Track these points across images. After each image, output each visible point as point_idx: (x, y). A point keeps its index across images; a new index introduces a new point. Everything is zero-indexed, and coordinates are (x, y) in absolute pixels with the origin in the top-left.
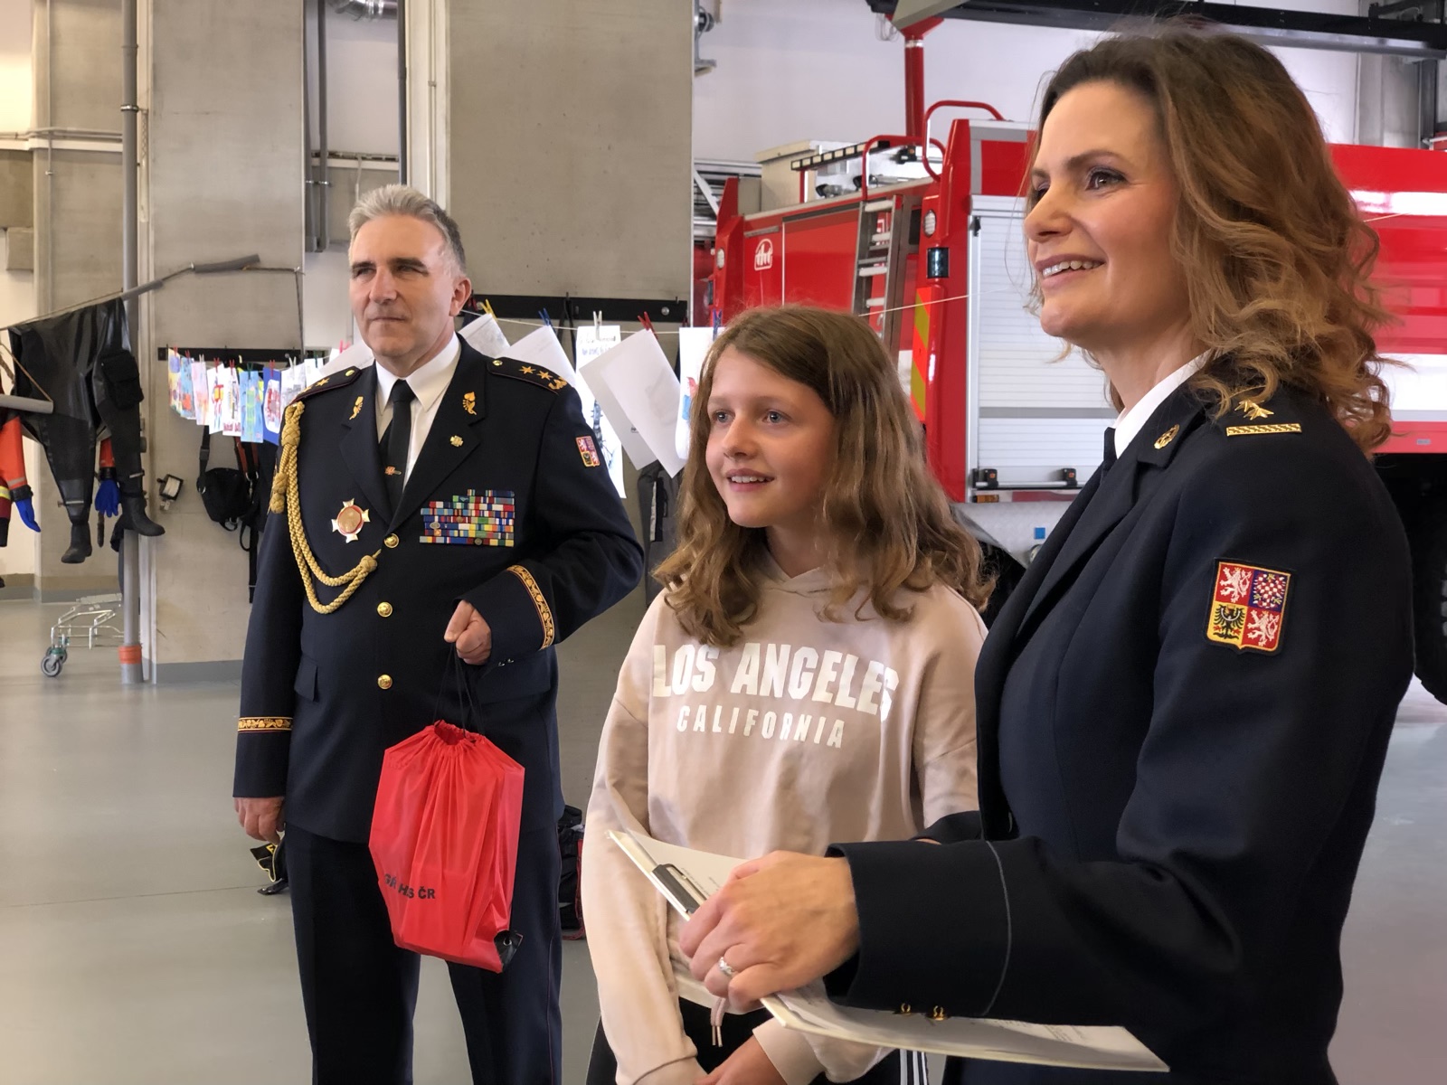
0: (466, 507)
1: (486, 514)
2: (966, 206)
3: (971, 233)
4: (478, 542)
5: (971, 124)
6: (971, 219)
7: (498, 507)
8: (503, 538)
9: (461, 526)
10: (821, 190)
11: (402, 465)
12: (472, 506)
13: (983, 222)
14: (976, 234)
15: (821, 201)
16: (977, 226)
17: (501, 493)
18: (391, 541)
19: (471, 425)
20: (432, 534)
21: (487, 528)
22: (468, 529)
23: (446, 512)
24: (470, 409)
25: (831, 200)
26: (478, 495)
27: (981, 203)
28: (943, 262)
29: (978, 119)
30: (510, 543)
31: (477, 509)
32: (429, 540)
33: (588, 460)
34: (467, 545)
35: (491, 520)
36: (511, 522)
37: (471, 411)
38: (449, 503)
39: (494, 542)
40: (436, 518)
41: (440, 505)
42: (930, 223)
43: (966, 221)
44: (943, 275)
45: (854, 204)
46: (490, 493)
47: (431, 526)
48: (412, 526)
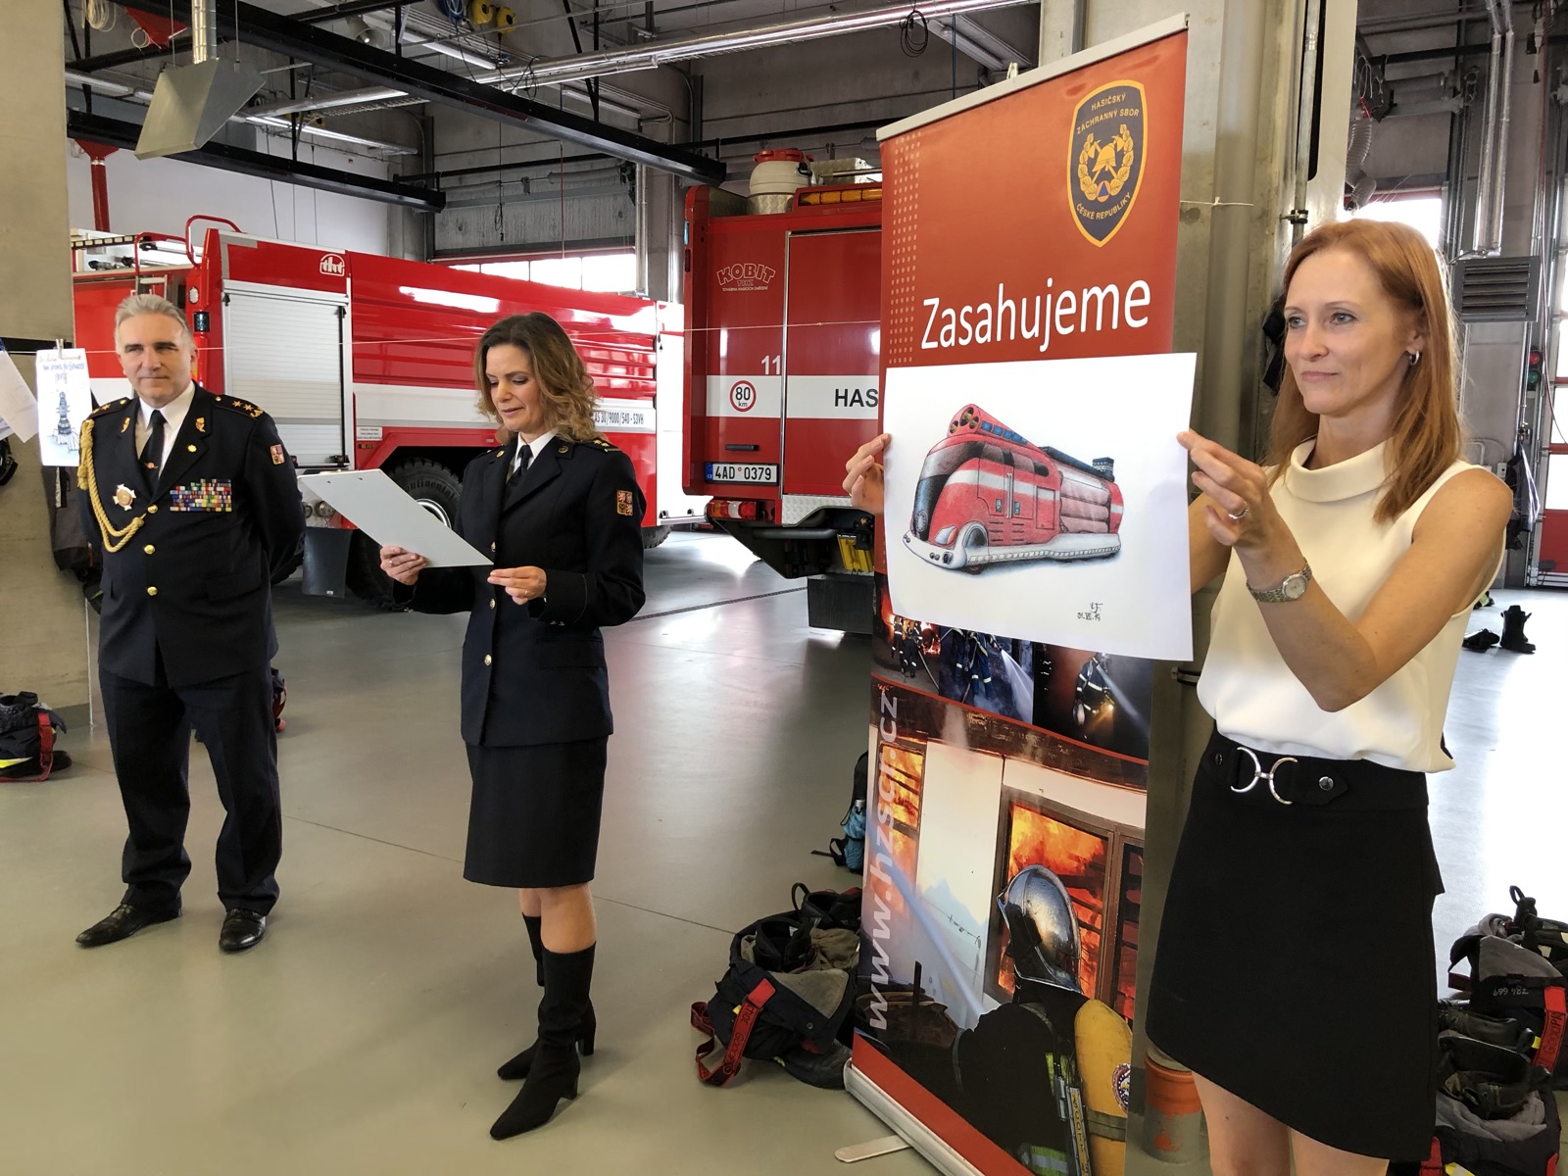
0: (200, 490)
1: (213, 493)
2: (219, 285)
3: (224, 304)
4: (208, 510)
5: (220, 232)
6: (223, 295)
7: (219, 489)
8: (225, 507)
9: (197, 501)
10: (94, 264)
11: (158, 462)
12: (203, 489)
13: (231, 297)
14: (227, 305)
15: (92, 272)
16: (227, 300)
17: (222, 481)
18: (152, 509)
19: (202, 439)
20: (178, 505)
21: (214, 501)
22: (201, 502)
23: (187, 492)
24: (201, 428)
25: (101, 272)
26: (207, 483)
27: (229, 284)
28: (206, 321)
29: (225, 231)
30: (229, 509)
31: (207, 490)
32: (176, 509)
33: (277, 460)
34: (202, 511)
35: (216, 497)
36: (229, 497)
37: (201, 430)
38: (188, 488)
39: (219, 509)
40: (181, 497)
41: (183, 488)
42: (194, 295)
43: (220, 296)
44: (207, 330)
45: (132, 276)
46: (215, 481)
47: (178, 501)
48: (165, 501)
